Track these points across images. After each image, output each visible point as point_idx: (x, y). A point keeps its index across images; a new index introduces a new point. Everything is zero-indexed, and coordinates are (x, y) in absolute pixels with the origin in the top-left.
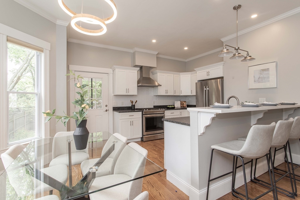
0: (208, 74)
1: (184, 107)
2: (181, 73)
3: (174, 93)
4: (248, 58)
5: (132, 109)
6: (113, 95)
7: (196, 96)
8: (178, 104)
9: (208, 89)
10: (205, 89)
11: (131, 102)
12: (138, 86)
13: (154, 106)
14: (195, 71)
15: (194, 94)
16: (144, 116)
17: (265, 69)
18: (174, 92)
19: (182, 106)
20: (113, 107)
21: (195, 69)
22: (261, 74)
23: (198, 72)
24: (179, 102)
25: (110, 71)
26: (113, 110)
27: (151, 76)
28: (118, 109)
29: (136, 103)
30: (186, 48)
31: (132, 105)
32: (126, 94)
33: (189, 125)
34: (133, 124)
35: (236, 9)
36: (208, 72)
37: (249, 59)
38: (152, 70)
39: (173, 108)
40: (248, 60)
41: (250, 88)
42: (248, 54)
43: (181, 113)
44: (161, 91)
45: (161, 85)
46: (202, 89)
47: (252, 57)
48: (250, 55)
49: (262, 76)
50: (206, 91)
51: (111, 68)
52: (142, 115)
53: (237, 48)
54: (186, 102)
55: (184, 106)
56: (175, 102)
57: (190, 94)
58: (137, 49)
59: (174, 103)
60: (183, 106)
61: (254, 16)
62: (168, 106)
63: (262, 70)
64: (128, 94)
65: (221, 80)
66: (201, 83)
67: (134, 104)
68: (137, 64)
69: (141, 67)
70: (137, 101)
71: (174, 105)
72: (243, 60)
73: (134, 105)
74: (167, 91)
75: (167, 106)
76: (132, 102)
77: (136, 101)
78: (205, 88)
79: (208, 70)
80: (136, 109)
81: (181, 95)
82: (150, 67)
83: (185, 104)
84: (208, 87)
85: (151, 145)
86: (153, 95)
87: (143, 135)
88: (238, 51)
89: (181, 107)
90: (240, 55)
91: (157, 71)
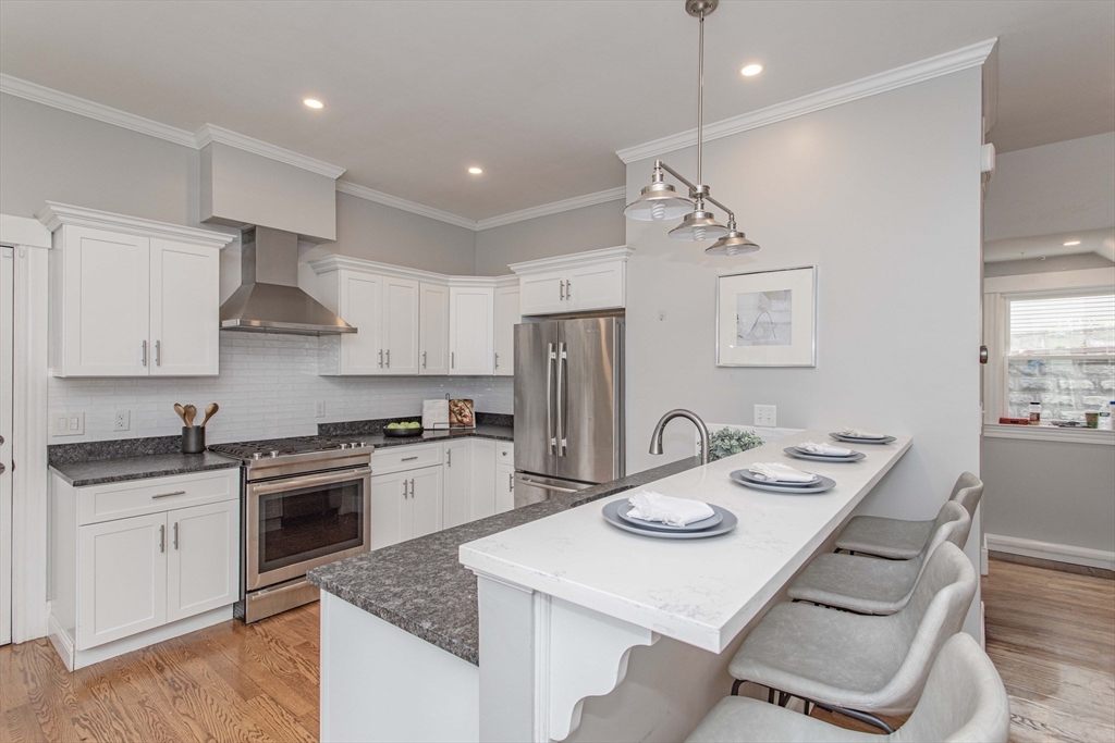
0: (564, 294)
1: (465, 425)
2: (452, 278)
3: (422, 362)
4: (729, 240)
5: (186, 452)
6: (51, 374)
7: (516, 380)
8: (436, 414)
9: (563, 355)
10: (552, 355)
11: (179, 412)
12: (221, 329)
13: (320, 426)
14: (513, 273)
15: (507, 369)
16: (252, 491)
17: (777, 292)
18: (422, 358)
19: (455, 420)
20: (50, 447)
21: (513, 267)
22: (762, 309)
23: (523, 280)
24: (445, 403)
25: (32, 233)
26: (51, 462)
27: (309, 284)
28: (90, 453)
29: (209, 416)
30: (475, 171)
31: (186, 430)
32: (144, 372)
33: (473, 658)
34: (176, 543)
35: (699, 11)
36: (565, 283)
37: (738, 247)
38: (313, 252)
39: (416, 435)
40: (731, 251)
41: (721, 364)
42: (732, 224)
43: (449, 453)
44: (356, 357)
45: (354, 331)
46: (539, 353)
47: (747, 237)
48: (739, 230)
49: (764, 318)
50: (554, 362)
51: (36, 217)
52: (244, 482)
53: (700, 189)
54: (471, 401)
55: (466, 420)
56: (427, 403)
57: (490, 371)
58: (218, 133)
59: (422, 406)
60: (461, 422)
61: (752, 70)
62: (392, 426)
63: (764, 293)
64: (156, 371)
65: (617, 323)
66: (536, 326)
67: (198, 422)
68: (219, 211)
69: (250, 233)
70: (215, 408)
71: (419, 419)
72: (715, 246)
73: (201, 431)
74: (385, 357)
75: (388, 422)
76: (188, 413)
77: (211, 407)
78: (554, 350)
79: (564, 276)
80: (214, 449)
81: (450, 374)
82: (301, 238)
83: (467, 412)
84: (564, 349)
85: (286, 647)
86: (316, 374)
87: (245, 591)
88: (702, 205)
89: (451, 424)
90: (709, 222)
91: (338, 258)
